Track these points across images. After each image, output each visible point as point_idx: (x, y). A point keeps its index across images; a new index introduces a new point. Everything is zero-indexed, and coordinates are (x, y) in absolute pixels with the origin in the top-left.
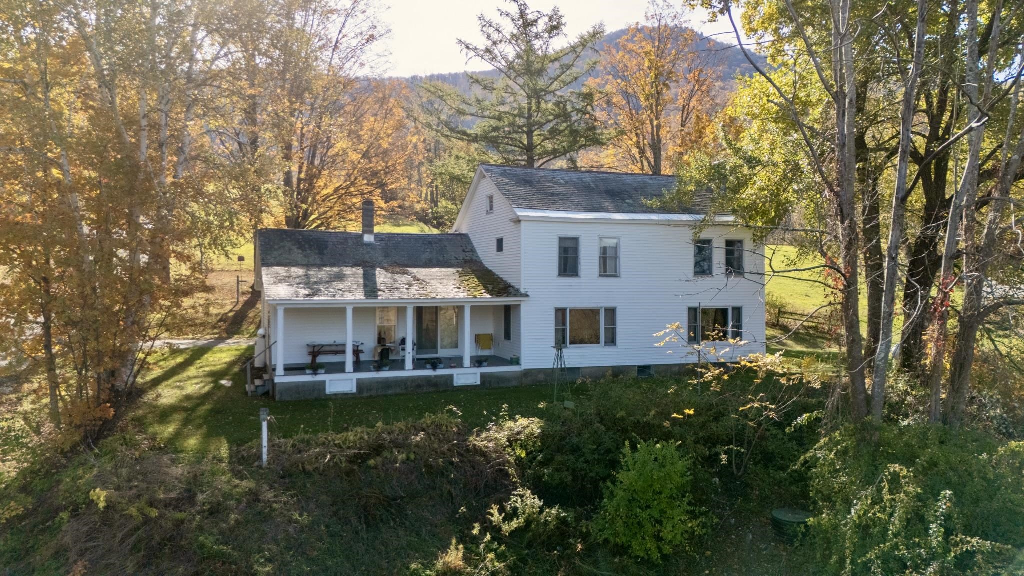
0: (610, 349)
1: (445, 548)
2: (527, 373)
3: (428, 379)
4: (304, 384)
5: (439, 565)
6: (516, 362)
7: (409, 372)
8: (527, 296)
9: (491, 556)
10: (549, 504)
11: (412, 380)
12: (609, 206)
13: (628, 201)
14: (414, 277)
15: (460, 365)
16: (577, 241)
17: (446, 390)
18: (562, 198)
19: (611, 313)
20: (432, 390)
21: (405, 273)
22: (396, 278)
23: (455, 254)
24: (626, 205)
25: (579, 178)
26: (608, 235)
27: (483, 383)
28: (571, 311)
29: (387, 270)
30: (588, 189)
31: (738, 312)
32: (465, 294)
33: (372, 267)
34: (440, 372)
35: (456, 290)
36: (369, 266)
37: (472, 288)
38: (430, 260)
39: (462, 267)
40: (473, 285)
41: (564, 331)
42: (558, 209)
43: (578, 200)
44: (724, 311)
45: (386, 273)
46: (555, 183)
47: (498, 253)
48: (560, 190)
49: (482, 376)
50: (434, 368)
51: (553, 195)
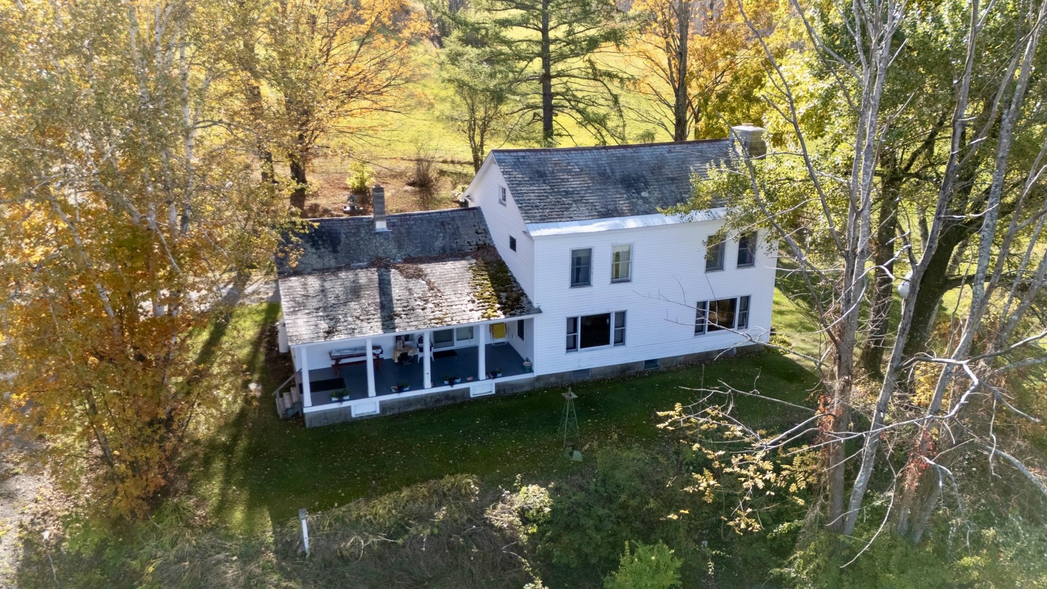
0: (620, 349)
2: (539, 378)
3: (446, 395)
4: (331, 411)
7: (428, 388)
8: (539, 311)
11: (432, 396)
12: (623, 205)
13: (644, 194)
14: (429, 283)
15: (476, 378)
16: (589, 251)
17: (463, 402)
18: (576, 197)
19: (621, 316)
20: (450, 402)
21: (419, 275)
22: (411, 286)
23: (468, 238)
24: (640, 202)
25: (595, 160)
26: (622, 242)
27: (498, 391)
28: (582, 318)
29: (401, 272)
30: (603, 177)
31: (746, 300)
32: (480, 313)
33: (387, 267)
34: (457, 387)
35: (471, 306)
36: (382, 264)
37: (487, 300)
38: (443, 249)
39: (475, 257)
40: (487, 294)
41: (575, 337)
42: (571, 219)
43: (592, 199)
44: (733, 301)
45: (400, 278)
46: (569, 172)
47: (512, 251)
48: (574, 183)
49: (497, 385)
50: (452, 383)
51: (567, 194)
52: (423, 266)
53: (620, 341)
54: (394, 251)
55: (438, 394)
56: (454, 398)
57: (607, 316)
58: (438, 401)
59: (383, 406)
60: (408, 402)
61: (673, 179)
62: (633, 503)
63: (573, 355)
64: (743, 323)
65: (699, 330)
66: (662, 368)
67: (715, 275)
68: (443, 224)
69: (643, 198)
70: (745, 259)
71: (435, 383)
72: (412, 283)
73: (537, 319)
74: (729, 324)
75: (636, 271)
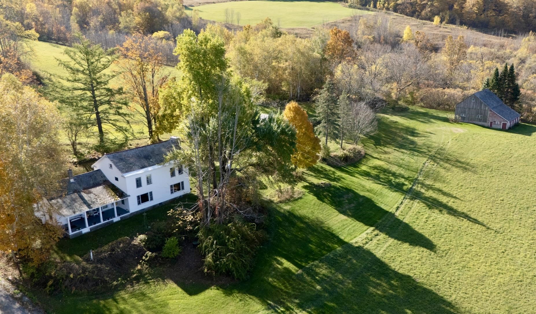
0: (152, 202)
1: (137, 266)
2: (131, 214)
3: (107, 223)
4: (77, 233)
5: (137, 269)
6: (129, 212)
7: (102, 222)
8: (129, 196)
9: (145, 265)
10: (153, 253)
11: (103, 224)
12: (146, 164)
13: (151, 160)
14: (94, 194)
15: (114, 217)
16: (140, 178)
17: (112, 224)
18: (133, 164)
19: (151, 193)
20: (108, 225)
21: (90, 193)
22: (89, 196)
23: (99, 179)
24: (151, 162)
25: (135, 152)
26: (148, 174)
27: (121, 219)
28: (141, 195)
29: (84, 192)
30: (139, 157)
31: (182, 183)
32: (113, 200)
33: (79, 192)
34: (110, 220)
35: (110, 198)
36: (77, 191)
37: (113, 196)
38: (93, 184)
39: (104, 184)
40: (113, 194)
41: (139, 201)
42: (134, 170)
43: (138, 164)
44: (179, 184)
45: (85, 194)
46: (129, 157)
47: (116, 181)
48: (132, 160)
49: (121, 218)
50: (108, 219)
51: (131, 163)
52: (90, 190)
53: (152, 199)
54: (79, 187)
55: (105, 223)
56: (109, 223)
57: (147, 194)
58: (105, 225)
59: (91, 229)
60: (97, 227)
61: (158, 154)
62: (165, 232)
63: (140, 206)
64: (183, 188)
65: (172, 193)
66: (164, 204)
67: (174, 178)
68: (90, 176)
69: (151, 161)
70: (180, 172)
71: (104, 220)
72: (89, 195)
73: (129, 198)
74: (179, 190)
75: (153, 180)
